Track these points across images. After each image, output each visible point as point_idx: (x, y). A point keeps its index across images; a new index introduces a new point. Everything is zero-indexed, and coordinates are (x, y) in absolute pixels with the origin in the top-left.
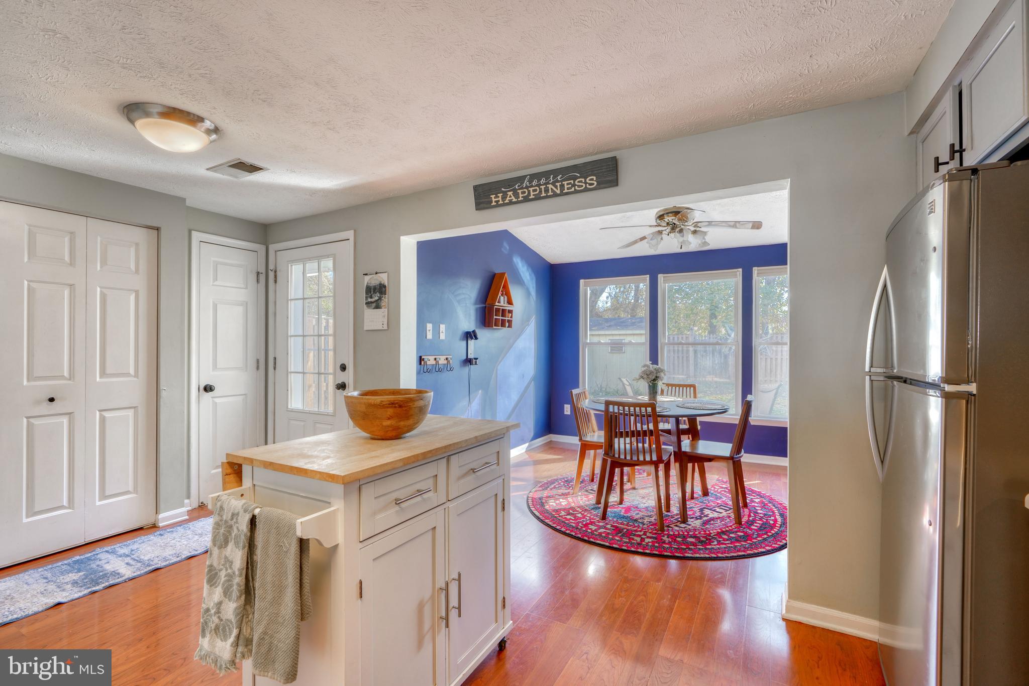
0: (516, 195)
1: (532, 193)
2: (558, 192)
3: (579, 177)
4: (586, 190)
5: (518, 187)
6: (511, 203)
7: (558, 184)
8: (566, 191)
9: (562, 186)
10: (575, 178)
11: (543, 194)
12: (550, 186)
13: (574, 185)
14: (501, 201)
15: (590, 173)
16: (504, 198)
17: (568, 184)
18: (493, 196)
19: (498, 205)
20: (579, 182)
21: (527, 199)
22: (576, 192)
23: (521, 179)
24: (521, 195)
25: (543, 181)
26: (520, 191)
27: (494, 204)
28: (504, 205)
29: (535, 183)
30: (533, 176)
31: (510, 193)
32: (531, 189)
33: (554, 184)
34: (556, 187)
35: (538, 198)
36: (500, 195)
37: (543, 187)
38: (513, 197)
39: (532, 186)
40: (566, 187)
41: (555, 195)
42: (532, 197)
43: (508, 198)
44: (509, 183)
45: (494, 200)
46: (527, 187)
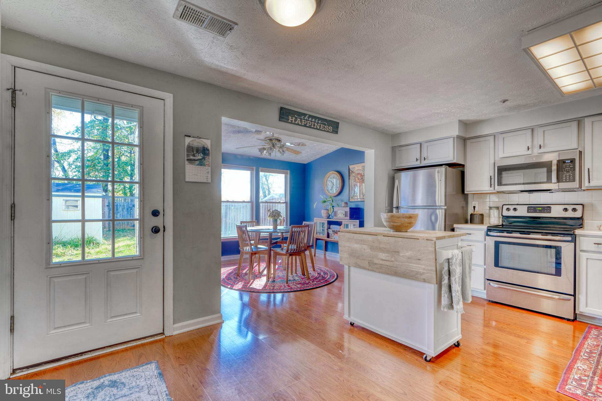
0: (301, 122)
1: (308, 124)
2: (318, 128)
3: (327, 125)
4: (328, 131)
5: (303, 118)
6: (298, 124)
7: (319, 124)
8: (321, 129)
9: (320, 126)
10: (325, 125)
11: (312, 126)
12: (316, 124)
13: (324, 128)
14: (294, 121)
15: (330, 125)
16: (295, 120)
17: (322, 126)
18: (290, 117)
19: (291, 123)
20: (326, 127)
21: (305, 126)
22: (324, 131)
23: (305, 115)
24: (303, 123)
25: (313, 120)
26: (303, 120)
27: (290, 121)
28: (294, 124)
29: (310, 119)
30: (310, 116)
31: (299, 119)
32: (308, 122)
33: (317, 123)
34: (318, 125)
35: (310, 127)
36: (294, 118)
37: (313, 123)
38: (299, 122)
39: (308, 120)
40: (322, 127)
41: (317, 129)
42: (308, 125)
43: (297, 122)
44: (300, 114)
45: (290, 119)
46: (306, 120)
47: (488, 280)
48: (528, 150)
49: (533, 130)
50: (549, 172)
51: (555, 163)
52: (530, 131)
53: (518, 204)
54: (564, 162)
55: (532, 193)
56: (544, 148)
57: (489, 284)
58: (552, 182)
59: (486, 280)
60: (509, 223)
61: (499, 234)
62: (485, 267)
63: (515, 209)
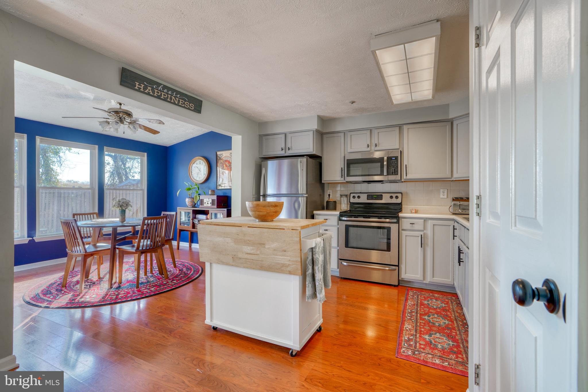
0: (153, 91)
1: (163, 96)
2: (177, 103)
3: (187, 101)
4: (189, 109)
5: (155, 87)
6: (148, 94)
7: (177, 99)
8: (180, 104)
9: (179, 101)
10: (185, 101)
11: (169, 100)
12: (173, 98)
13: (184, 104)
14: (142, 89)
15: (192, 102)
16: (145, 88)
17: (182, 101)
18: (137, 83)
19: (139, 90)
20: (186, 103)
21: (159, 97)
22: (184, 107)
23: (159, 84)
24: (156, 93)
25: (170, 92)
26: (156, 91)
27: (136, 88)
28: (143, 93)
29: (165, 91)
30: (165, 87)
31: (149, 88)
32: (163, 93)
33: (175, 97)
34: (176, 100)
35: (165, 100)
36: (143, 85)
37: (169, 96)
38: (151, 91)
39: (163, 92)
40: (181, 102)
41: (174, 103)
42: (162, 97)
43: (147, 90)
44: (151, 82)
45: (137, 86)
46: (160, 90)
47: (340, 259)
48: (368, 147)
49: (371, 130)
50: (382, 166)
51: (385, 158)
52: (369, 131)
53: (361, 193)
54: (392, 159)
55: (370, 183)
56: (378, 146)
57: (342, 263)
58: (384, 175)
59: (339, 260)
60: (355, 209)
61: (348, 219)
62: (338, 248)
63: (359, 197)
